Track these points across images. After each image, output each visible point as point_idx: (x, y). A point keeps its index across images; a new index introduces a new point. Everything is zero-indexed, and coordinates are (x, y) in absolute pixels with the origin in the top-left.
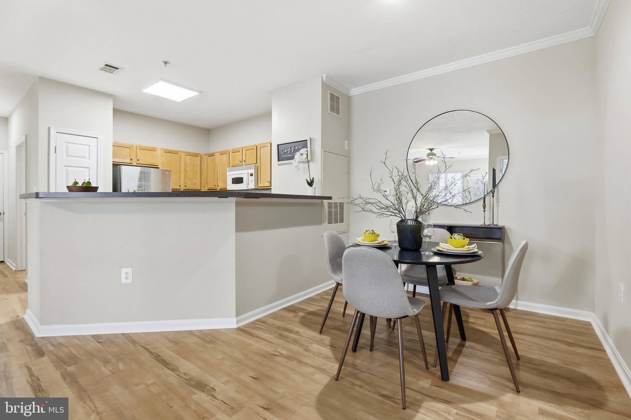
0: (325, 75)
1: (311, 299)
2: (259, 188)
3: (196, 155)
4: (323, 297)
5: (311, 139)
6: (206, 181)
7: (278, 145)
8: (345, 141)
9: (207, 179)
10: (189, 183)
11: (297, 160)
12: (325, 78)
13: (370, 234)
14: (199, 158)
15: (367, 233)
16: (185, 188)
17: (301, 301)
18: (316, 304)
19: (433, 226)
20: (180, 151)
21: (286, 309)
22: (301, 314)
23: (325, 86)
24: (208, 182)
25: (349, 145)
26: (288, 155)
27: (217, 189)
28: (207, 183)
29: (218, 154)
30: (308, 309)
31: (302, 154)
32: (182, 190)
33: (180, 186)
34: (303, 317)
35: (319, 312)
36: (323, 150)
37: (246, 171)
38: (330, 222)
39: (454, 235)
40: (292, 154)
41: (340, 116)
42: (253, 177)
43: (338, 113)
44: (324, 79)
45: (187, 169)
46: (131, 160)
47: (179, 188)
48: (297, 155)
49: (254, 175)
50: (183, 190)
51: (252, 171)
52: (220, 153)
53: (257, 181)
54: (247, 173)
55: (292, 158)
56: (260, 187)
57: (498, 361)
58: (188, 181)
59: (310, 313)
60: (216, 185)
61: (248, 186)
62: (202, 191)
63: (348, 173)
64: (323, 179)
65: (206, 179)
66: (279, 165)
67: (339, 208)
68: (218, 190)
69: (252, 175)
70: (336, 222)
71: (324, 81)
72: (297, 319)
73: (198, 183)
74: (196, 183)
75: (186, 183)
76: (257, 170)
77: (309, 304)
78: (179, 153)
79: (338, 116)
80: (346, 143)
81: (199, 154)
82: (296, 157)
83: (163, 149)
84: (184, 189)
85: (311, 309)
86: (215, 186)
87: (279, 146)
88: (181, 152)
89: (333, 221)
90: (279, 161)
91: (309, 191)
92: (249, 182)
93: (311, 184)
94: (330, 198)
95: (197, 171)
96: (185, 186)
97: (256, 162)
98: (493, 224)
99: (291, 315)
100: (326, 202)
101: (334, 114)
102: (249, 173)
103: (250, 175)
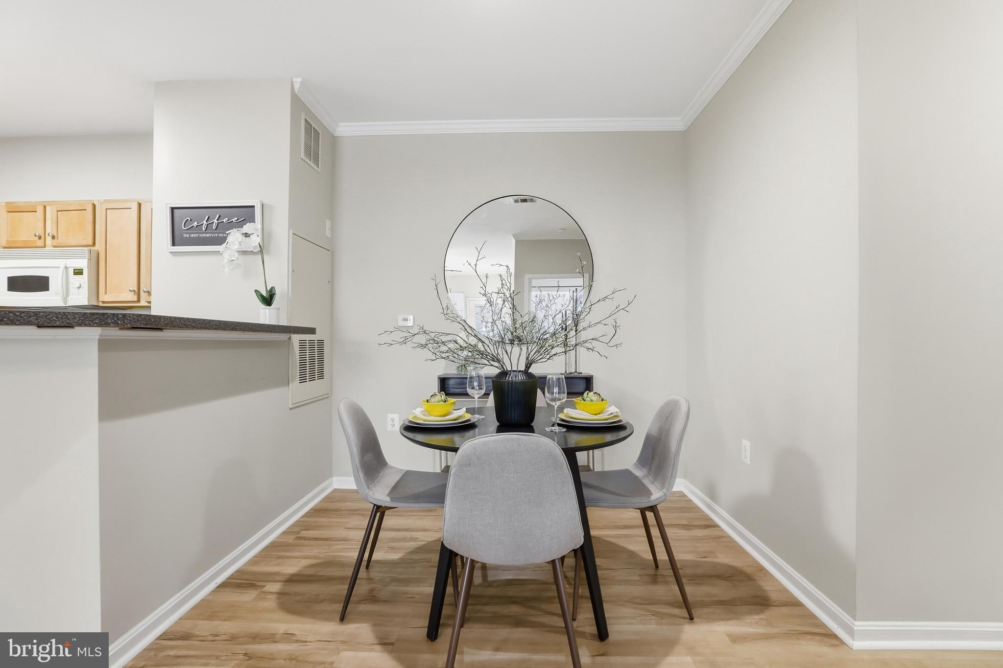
0: (299, 80)
1: (274, 546)
2: (101, 304)
4: (300, 535)
5: (263, 205)
7: (173, 209)
8: (327, 220)
11: (236, 247)
12: (299, 85)
13: (440, 401)
15: (433, 400)
17: (254, 557)
18: (297, 554)
19: (485, 378)
21: (231, 584)
22: (275, 587)
23: (297, 104)
25: (332, 229)
26: (202, 233)
30: (283, 571)
31: (247, 235)
34: (281, 594)
35: (311, 571)
36: (291, 231)
37: (61, 263)
38: (303, 380)
39: (588, 394)
40: (212, 233)
41: (319, 170)
42: (84, 279)
43: (316, 162)
44: (297, 87)
48: (234, 237)
49: (85, 272)
51: (82, 263)
53: (95, 287)
54: (62, 267)
55: (221, 241)
56: (103, 302)
57: (638, 578)
59: (292, 579)
61: (65, 299)
63: (332, 282)
64: (292, 290)
66: (173, 255)
67: (316, 351)
69: (78, 272)
70: (312, 379)
71: (296, 91)
72: (271, 603)
76: (96, 262)
77: (277, 558)
79: (316, 168)
80: (328, 223)
82: (230, 239)
85: (291, 568)
87: (176, 211)
89: (308, 378)
90: (174, 244)
91: (264, 316)
92: (71, 291)
93: (268, 300)
94: (312, 331)
97: (91, 243)
98: (576, 372)
99: (247, 597)
100: (296, 338)
101: (311, 163)
102: (69, 267)
103: (74, 272)
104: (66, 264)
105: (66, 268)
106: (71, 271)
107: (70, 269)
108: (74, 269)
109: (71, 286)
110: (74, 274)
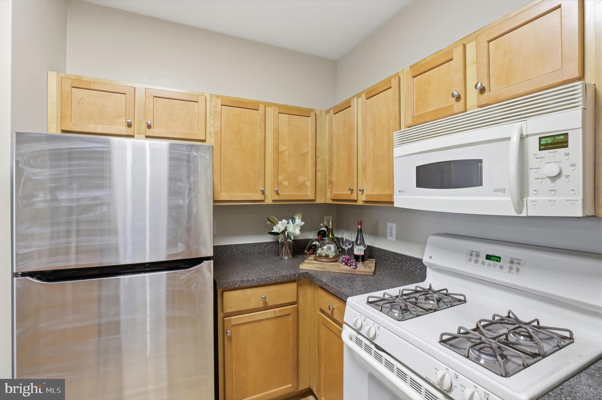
3: (304, 113)
6: (328, 178)
9: (330, 173)
10: (286, 183)
14: (310, 121)
16: (277, 198)
20: (262, 103)
24: (334, 180)
27: (356, 201)
28: (331, 182)
29: (360, 100)
32: (269, 201)
33: (263, 192)
37: (512, 130)
42: (570, 157)
45: (282, 148)
46: (129, 125)
47: (258, 196)
50: (272, 203)
52: (367, 94)
54: (515, 139)
58: (284, 180)
60: (355, 189)
62: (318, 201)
65: (327, 172)
68: (360, 203)
73: (309, 184)
74: (304, 184)
75: (279, 184)
78: (261, 108)
81: (312, 110)
83: (218, 97)
84: (274, 201)
86: (350, 192)
88: (267, 105)
92: (533, 184)
95: (306, 153)
96: (277, 193)
102: (527, 136)
103: (540, 145)
104: (521, 129)
105: (522, 138)
106: (533, 144)
107: (530, 138)
108: (540, 138)
109: (532, 175)
110: (540, 150)
